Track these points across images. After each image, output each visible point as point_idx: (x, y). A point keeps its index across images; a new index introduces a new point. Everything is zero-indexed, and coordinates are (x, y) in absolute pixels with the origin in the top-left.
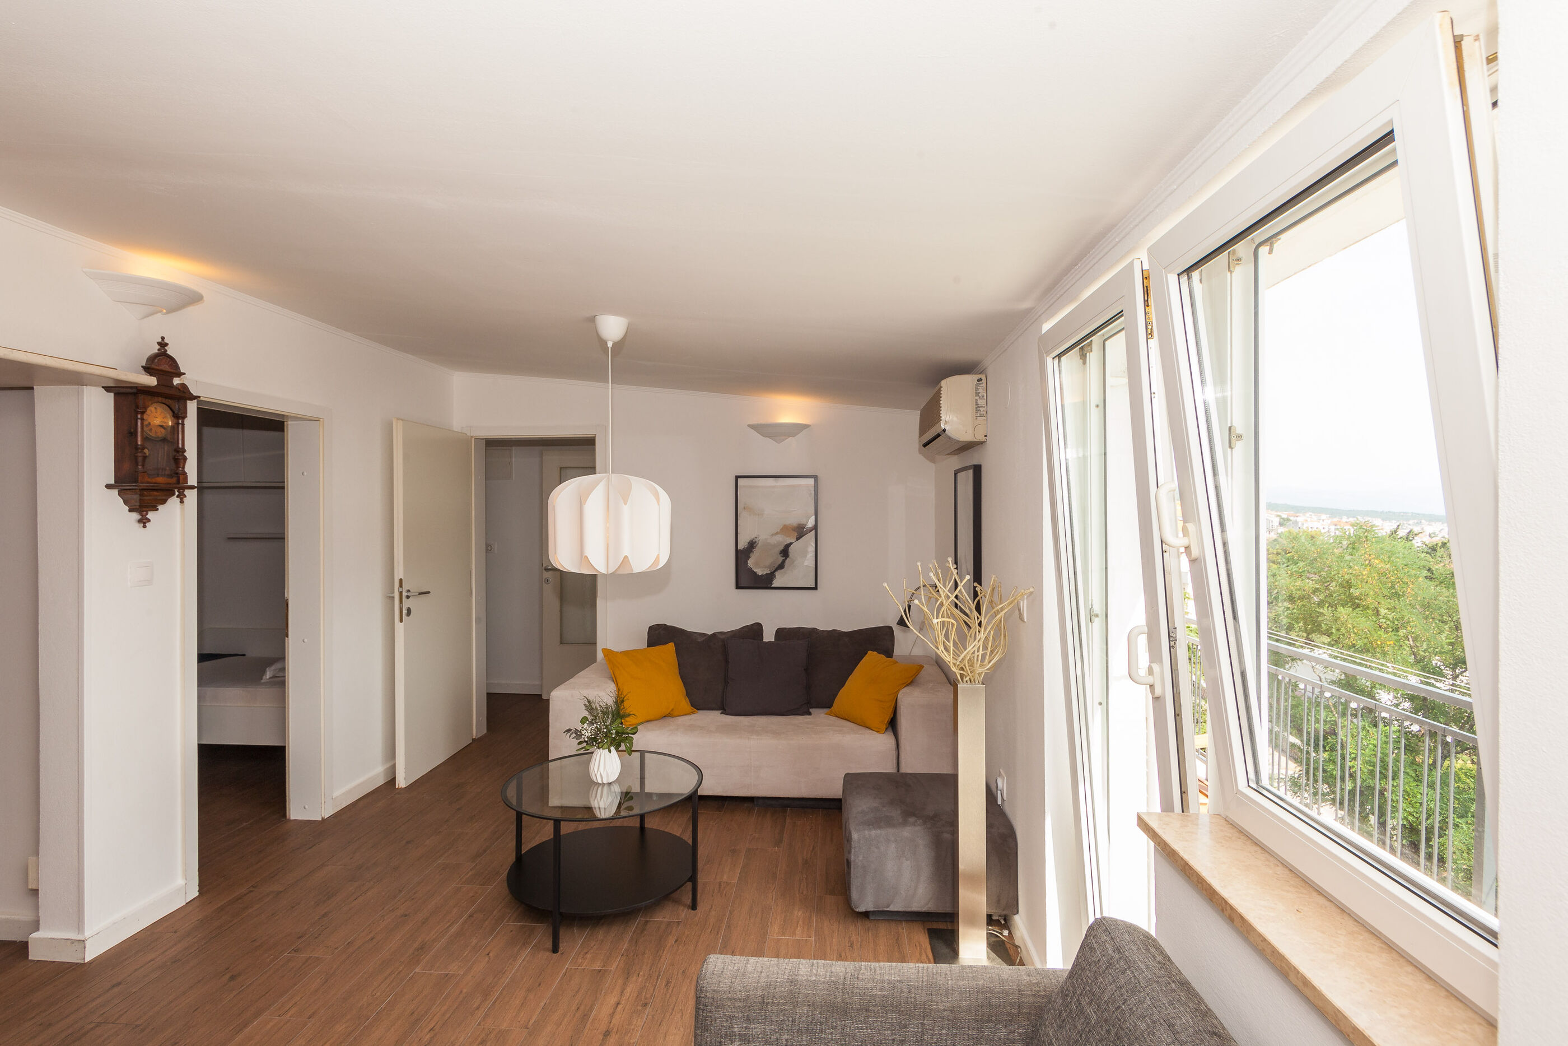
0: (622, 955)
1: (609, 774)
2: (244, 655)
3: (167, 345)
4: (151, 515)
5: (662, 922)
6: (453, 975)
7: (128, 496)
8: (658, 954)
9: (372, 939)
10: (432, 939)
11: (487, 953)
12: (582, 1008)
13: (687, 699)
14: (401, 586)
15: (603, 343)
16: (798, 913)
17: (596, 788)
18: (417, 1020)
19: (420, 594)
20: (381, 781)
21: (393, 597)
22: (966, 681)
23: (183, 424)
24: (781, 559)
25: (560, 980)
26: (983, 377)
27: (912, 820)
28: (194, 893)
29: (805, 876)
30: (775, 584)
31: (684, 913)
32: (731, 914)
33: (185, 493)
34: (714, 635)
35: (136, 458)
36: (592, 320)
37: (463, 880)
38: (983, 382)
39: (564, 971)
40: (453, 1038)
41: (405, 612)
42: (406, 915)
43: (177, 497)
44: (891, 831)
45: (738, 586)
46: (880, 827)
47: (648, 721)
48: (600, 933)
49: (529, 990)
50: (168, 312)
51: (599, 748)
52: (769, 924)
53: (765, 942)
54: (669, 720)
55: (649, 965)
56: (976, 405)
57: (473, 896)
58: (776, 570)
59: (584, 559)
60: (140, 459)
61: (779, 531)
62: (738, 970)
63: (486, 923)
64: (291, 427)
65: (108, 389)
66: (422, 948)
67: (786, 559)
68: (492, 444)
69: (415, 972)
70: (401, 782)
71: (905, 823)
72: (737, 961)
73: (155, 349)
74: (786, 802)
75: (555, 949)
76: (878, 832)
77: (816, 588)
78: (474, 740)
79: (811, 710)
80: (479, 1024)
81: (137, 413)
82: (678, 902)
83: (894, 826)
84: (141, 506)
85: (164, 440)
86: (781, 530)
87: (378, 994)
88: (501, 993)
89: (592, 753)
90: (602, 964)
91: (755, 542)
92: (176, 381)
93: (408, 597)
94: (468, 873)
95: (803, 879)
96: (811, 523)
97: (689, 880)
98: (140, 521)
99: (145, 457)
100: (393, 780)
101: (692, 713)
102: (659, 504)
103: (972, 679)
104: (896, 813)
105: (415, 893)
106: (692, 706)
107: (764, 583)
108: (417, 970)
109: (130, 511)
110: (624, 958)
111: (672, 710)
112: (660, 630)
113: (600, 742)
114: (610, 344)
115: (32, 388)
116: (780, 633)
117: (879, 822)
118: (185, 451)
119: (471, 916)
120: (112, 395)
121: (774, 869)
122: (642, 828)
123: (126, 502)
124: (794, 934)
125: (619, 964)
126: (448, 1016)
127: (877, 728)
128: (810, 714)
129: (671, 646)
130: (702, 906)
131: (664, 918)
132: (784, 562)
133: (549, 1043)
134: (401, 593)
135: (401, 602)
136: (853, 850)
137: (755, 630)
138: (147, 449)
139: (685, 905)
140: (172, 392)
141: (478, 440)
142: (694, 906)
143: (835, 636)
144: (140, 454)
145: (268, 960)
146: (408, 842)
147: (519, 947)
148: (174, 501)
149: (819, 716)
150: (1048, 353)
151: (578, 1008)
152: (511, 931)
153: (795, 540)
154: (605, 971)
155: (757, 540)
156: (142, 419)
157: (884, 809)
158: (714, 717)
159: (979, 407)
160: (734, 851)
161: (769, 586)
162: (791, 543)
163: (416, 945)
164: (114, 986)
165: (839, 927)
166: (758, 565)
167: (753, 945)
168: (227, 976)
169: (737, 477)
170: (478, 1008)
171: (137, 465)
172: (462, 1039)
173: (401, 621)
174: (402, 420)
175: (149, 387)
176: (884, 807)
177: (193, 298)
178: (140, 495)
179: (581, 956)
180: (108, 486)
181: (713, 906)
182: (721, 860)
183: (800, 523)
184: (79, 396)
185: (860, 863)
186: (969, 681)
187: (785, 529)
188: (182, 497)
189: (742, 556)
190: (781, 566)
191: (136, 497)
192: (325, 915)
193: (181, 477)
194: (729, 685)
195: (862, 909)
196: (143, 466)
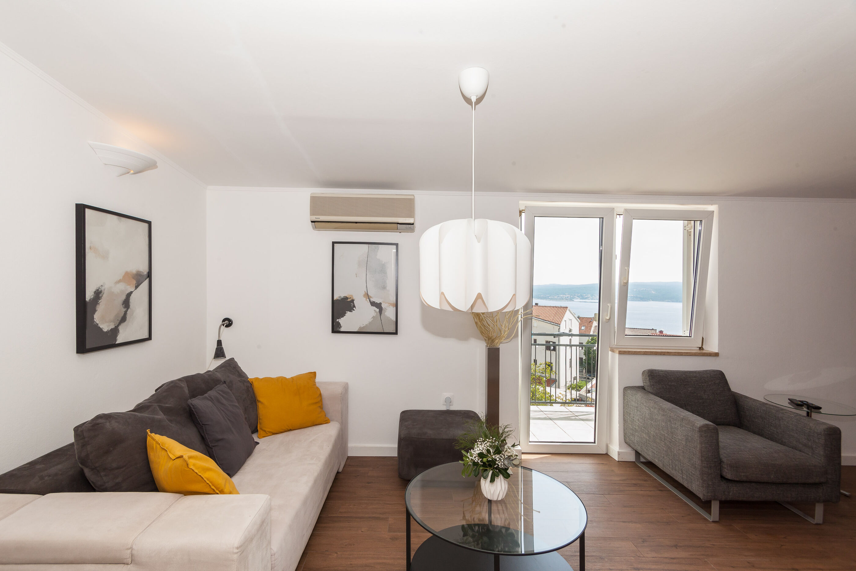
24: (123, 311)
30: (119, 340)
45: (79, 350)
58: (119, 323)
67: (127, 310)
77: (150, 339)
86: (122, 277)
91: (102, 292)
107: (108, 341)
132: (125, 313)
153: (134, 288)
155: (103, 288)
161: (114, 343)
162: (131, 292)
166: (103, 317)
183: (138, 270)
187: (125, 277)
189: (89, 309)
190: (123, 319)
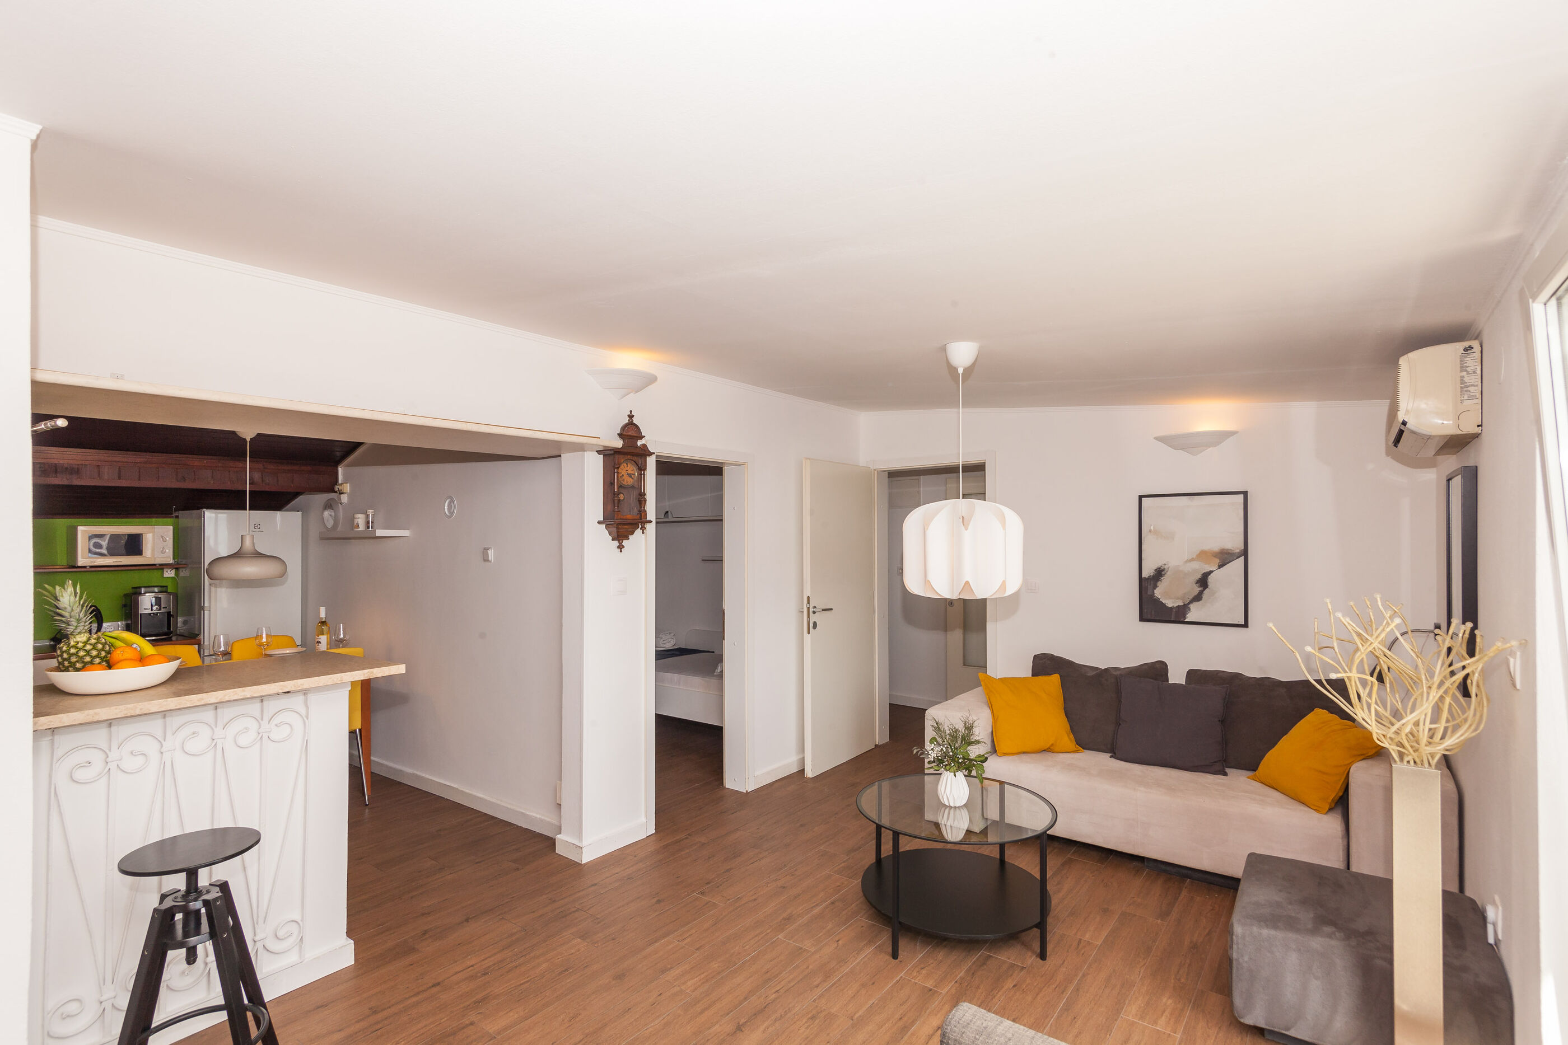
0: (956, 982)
1: (956, 798)
2: (713, 652)
3: (633, 416)
4: (625, 543)
5: (1005, 962)
6: (805, 950)
7: (611, 529)
8: (993, 992)
9: (755, 900)
10: (798, 913)
11: (837, 940)
12: (905, 1019)
13: (1072, 736)
14: (808, 603)
15: (952, 370)
16: (1167, 1001)
17: (943, 809)
18: (769, 979)
19: (823, 610)
20: (794, 769)
21: (803, 612)
22: (1408, 762)
23: (644, 475)
24: (1197, 590)
25: (892, 986)
26: (1475, 344)
27: (1328, 929)
28: (652, 830)
29: (1188, 961)
30: (1190, 618)
31: (1031, 959)
32: (1084, 976)
33: (645, 526)
34: (1107, 670)
35: (614, 501)
36: (943, 349)
37: (836, 869)
38: (1473, 351)
39: (898, 978)
40: (790, 1006)
41: (811, 625)
42: (784, 887)
43: (641, 529)
44: (1291, 935)
45: (1143, 618)
46: (1275, 927)
47: (1024, 753)
48: (941, 954)
49: (863, 985)
50: (637, 392)
51: (946, 770)
52: (1127, 1002)
53: (1116, 1020)
54: (1048, 755)
55: (980, 1001)
56: (1461, 384)
57: (839, 886)
58: (1191, 602)
59: (927, 582)
60: (616, 501)
61: (1194, 557)
62: (985, 1028)
63: (844, 912)
64: (726, 470)
65: (599, 452)
66: (788, 919)
67: (1204, 590)
68: (893, 475)
69: (778, 938)
70: (809, 773)
71: (1314, 931)
72: (989, 1019)
73: (626, 420)
74: (1186, 871)
75: (895, 955)
76: (1273, 932)
77: (1246, 625)
78: (876, 745)
79: (1227, 770)
80: (815, 1001)
81: (615, 468)
82: (1027, 946)
83: (1298, 931)
84: (618, 536)
85: (633, 487)
86: (1197, 556)
87: (747, 947)
88: (839, 980)
89: (941, 774)
90: (934, 984)
91: (1164, 570)
92: (639, 443)
93: (814, 612)
94: (841, 863)
95: (1184, 964)
96: (1237, 545)
97: (1037, 926)
98: (618, 547)
99: (619, 501)
100: (802, 771)
101: (1077, 751)
102: (1004, 528)
103: (1418, 761)
104: (1306, 917)
105: (796, 870)
106: (1077, 743)
107: (1177, 616)
108: (780, 937)
109: (612, 540)
110: (957, 985)
111: (1052, 745)
112: (1046, 659)
113: (947, 765)
114: (961, 371)
115: (560, 456)
116: (1192, 675)
117: (1273, 921)
118: (645, 495)
119: (833, 903)
120: (602, 456)
121: (1151, 942)
122: (1002, 861)
123: (610, 534)
124: (1155, 1023)
125: (950, 989)
126: (792, 984)
127: (1314, 805)
128: (1225, 774)
129: (1055, 678)
130: (1052, 961)
131: (1009, 959)
132: (1201, 593)
133: (867, 1040)
134: (808, 608)
135: (808, 617)
136: (1235, 946)
137: (1158, 670)
138: (623, 494)
139: (1033, 952)
140: (637, 451)
141: (880, 472)
142: (1043, 956)
143: (1267, 686)
144: (616, 498)
145: (683, 895)
146: (802, 826)
147: (864, 943)
148: (638, 531)
149: (1238, 779)
150: (1534, 297)
151: (901, 1018)
152: (862, 927)
153: (1217, 566)
154: (936, 992)
155: (1166, 567)
156: (618, 472)
157: (1290, 907)
158: (1104, 759)
159: (1467, 387)
160: (1105, 911)
161: (1182, 620)
162: (1211, 572)
163: (785, 915)
164: (593, 885)
165: (1217, 1034)
166: (1166, 594)
167: (1101, 1019)
168: (655, 900)
169: (1141, 497)
170: (817, 986)
171: (614, 507)
172: (797, 1009)
173: (809, 633)
174: (809, 459)
175: (618, 449)
176: (1291, 903)
177: (651, 379)
178: (617, 528)
179: (917, 969)
180: (599, 522)
181: (1066, 963)
182: (1088, 916)
183: (1223, 547)
184: (583, 457)
185: (1245, 965)
186: (1412, 763)
187: (1203, 555)
188: (643, 529)
189: (1147, 585)
190: (1198, 598)
191: (615, 529)
192: (728, 870)
193: (643, 514)
194: (1120, 727)
195: (1249, 1021)
196: (618, 507)
